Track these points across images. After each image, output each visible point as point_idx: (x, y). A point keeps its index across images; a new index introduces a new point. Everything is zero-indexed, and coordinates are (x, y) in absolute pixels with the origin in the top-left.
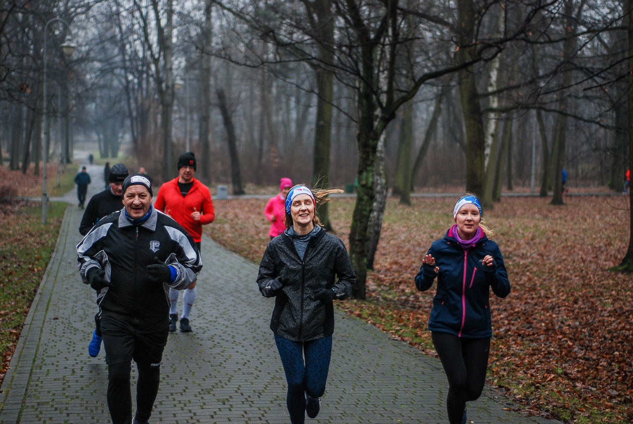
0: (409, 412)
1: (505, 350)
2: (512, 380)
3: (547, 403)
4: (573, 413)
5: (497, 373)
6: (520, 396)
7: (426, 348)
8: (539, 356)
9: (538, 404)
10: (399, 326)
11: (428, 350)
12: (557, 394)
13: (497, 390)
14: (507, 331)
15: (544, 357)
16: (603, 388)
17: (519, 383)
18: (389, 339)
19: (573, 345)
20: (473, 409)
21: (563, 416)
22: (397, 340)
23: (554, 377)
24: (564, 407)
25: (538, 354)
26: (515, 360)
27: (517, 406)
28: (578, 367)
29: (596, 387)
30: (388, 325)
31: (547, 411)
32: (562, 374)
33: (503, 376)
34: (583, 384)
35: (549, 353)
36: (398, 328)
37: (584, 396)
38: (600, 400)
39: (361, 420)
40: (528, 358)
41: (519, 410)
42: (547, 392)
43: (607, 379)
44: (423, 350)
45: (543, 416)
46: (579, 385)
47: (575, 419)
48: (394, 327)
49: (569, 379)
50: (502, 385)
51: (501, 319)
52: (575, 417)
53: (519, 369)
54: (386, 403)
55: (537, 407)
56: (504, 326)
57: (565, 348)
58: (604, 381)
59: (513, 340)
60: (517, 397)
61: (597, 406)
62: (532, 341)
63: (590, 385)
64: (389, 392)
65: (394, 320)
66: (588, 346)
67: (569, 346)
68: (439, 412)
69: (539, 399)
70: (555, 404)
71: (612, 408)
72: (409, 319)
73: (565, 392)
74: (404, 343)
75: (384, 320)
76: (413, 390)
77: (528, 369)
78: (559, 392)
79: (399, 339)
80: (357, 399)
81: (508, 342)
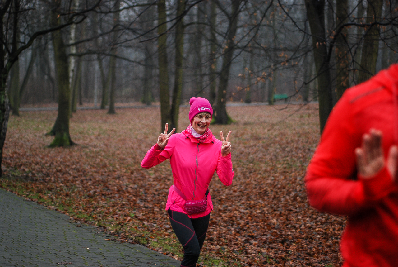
0: (47, 245)
1: (96, 204)
2: (106, 222)
3: (131, 235)
4: (147, 240)
5: (96, 218)
6: (113, 231)
7: (48, 205)
8: (118, 207)
9: (125, 236)
10: (28, 192)
11: (50, 206)
12: (135, 229)
13: (98, 229)
14: (95, 192)
15: (121, 207)
16: (161, 224)
17: (111, 224)
18: (24, 200)
19: (136, 199)
20: (87, 241)
21: (142, 242)
22: (29, 201)
23: (130, 219)
24: (141, 236)
25: (117, 205)
26: (104, 210)
27: (113, 237)
28: (143, 212)
29: (156, 224)
30: (21, 192)
31: (132, 239)
32: (134, 217)
33: (100, 220)
34: (148, 222)
35: (123, 205)
36: (28, 193)
37: (151, 229)
38: (160, 231)
39: (18, 252)
40: (112, 208)
41: (115, 240)
42: (129, 228)
43: (161, 218)
44: (47, 207)
45: (130, 242)
46: (146, 223)
47: (149, 243)
48: (25, 193)
49: (139, 220)
50: (101, 225)
51: (89, 185)
52: (149, 242)
53: (108, 215)
54: (32, 240)
55: (125, 238)
56: (92, 189)
57: (132, 201)
58: (160, 220)
59: (99, 198)
60: (112, 232)
61: (160, 235)
62: (111, 198)
63: (152, 223)
64: (32, 233)
65: (24, 189)
66: (146, 200)
67: (134, 200)
68: (66, 244)
69: (125, 232)
70: (136, 235)
71: (169, 235)
72: (32, 188)
73: (139, 228)
74: (34, 203)
75: (17, 189)
76: (47, 231)
77: (113, 215)
78: (136, 228)
79: (30, 200)
80: (13, 239)
81: (97, 199)
